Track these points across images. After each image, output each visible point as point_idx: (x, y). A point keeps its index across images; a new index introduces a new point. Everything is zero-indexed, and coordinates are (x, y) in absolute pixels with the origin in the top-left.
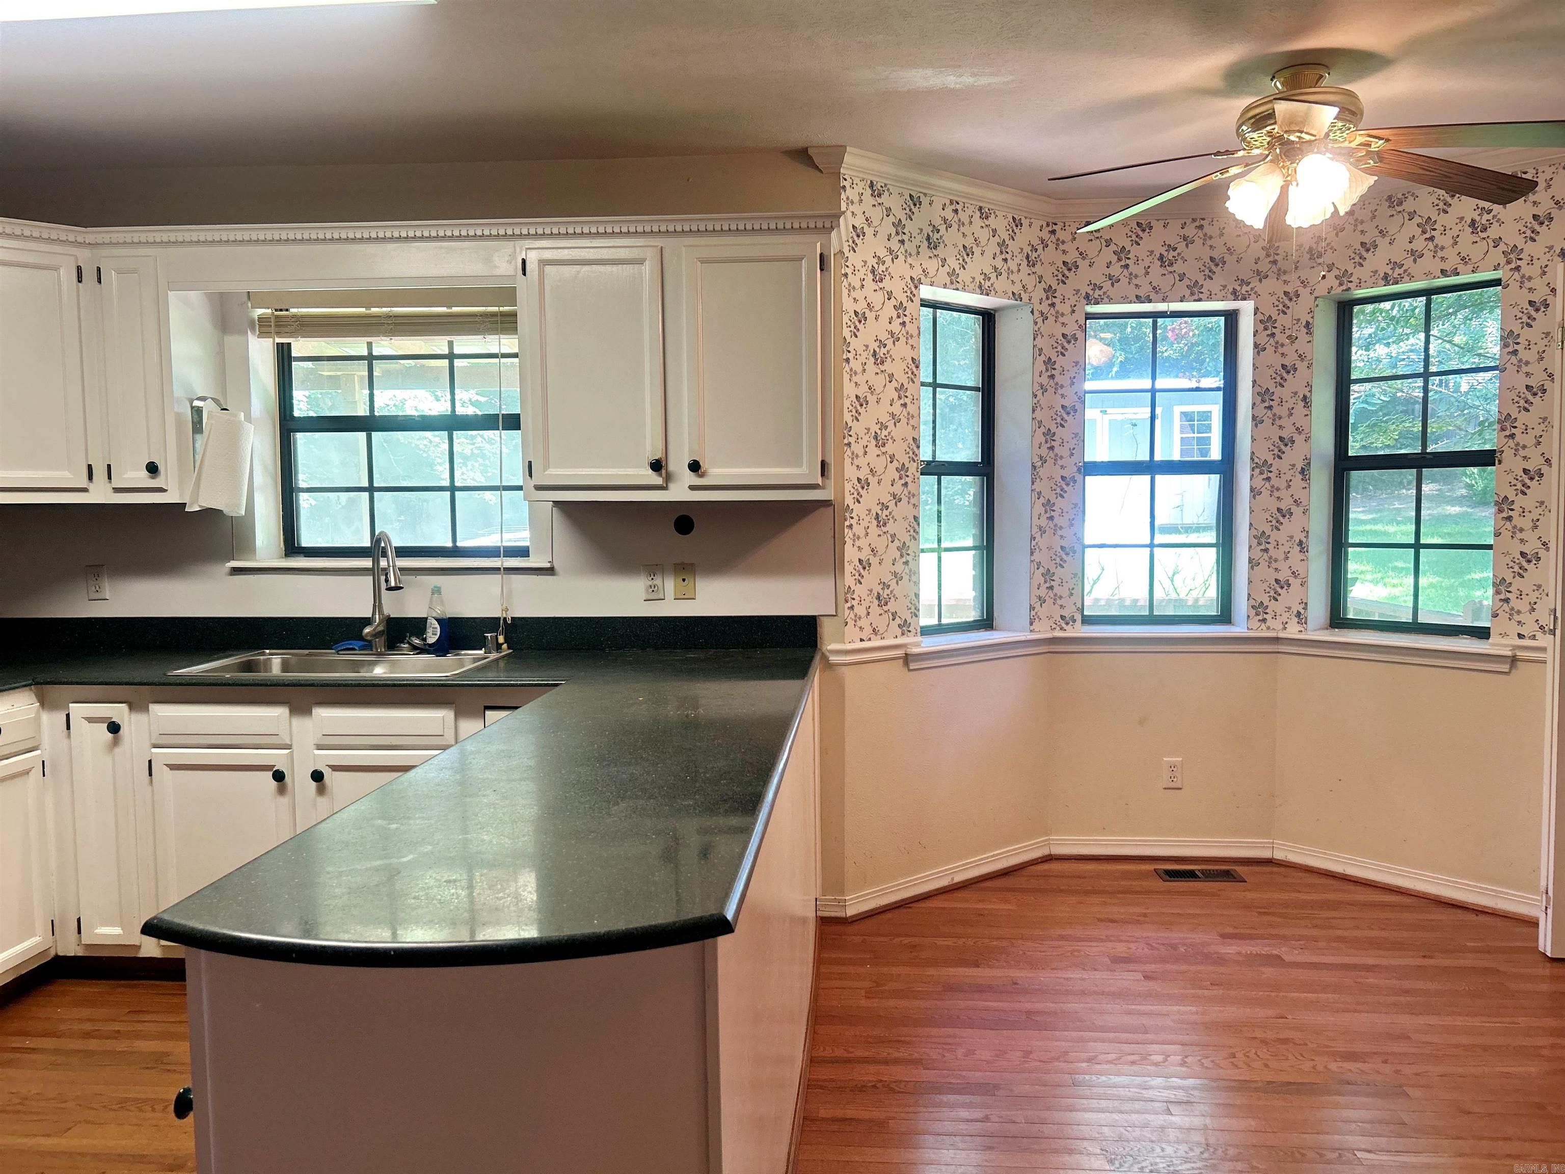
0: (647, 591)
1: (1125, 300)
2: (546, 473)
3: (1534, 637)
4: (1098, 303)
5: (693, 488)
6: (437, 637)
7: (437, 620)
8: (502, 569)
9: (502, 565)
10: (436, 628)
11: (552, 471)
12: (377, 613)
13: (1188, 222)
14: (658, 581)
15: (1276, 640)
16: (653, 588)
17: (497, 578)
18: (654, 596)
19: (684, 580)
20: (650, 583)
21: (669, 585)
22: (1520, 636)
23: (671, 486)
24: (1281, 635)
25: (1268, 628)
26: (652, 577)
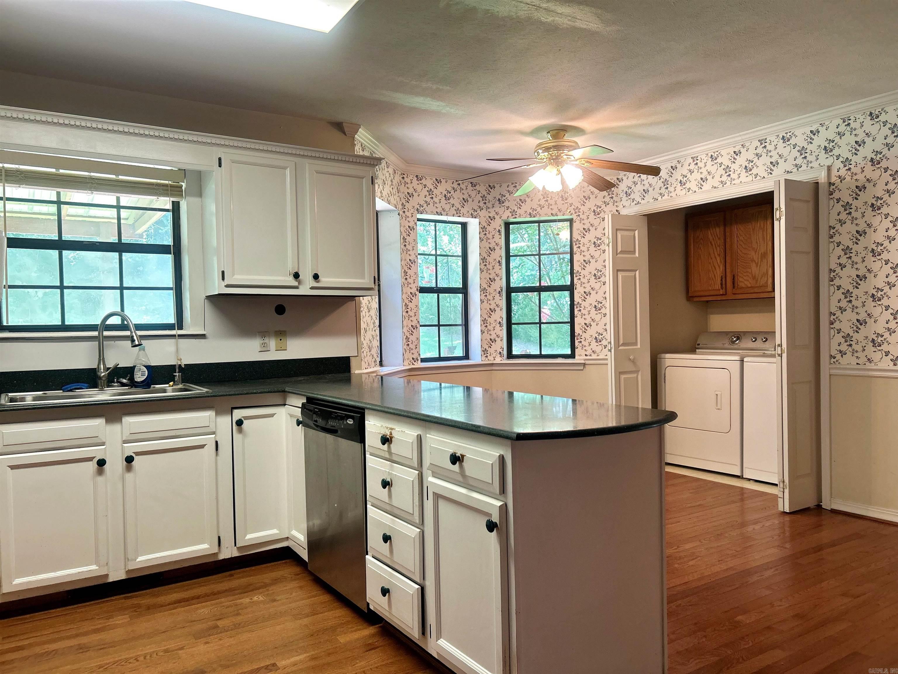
0: (261, 346)
1: (432, 213)
2: (234, 277)
3: (591, 355)
4: (422, 213)
5: (312, 288)
6: (145, 377)
7: (145, 366)
8: (177, 336)
9: (177, 333)
10: (145, 371)
11: (236, 277)
12: (102, 364)
13: (455, 181)
14: (266, 340)
15: (492, 365)
16: (264, 345)
17: (172, 341)
18: (265, 349)
19: (281, 340)
20: (263, 342)
21: (272, 343)
22: (586, 355)
23: (300, 287)
24: (494, 362)
25: (488, 360)
26: (263, 338)
